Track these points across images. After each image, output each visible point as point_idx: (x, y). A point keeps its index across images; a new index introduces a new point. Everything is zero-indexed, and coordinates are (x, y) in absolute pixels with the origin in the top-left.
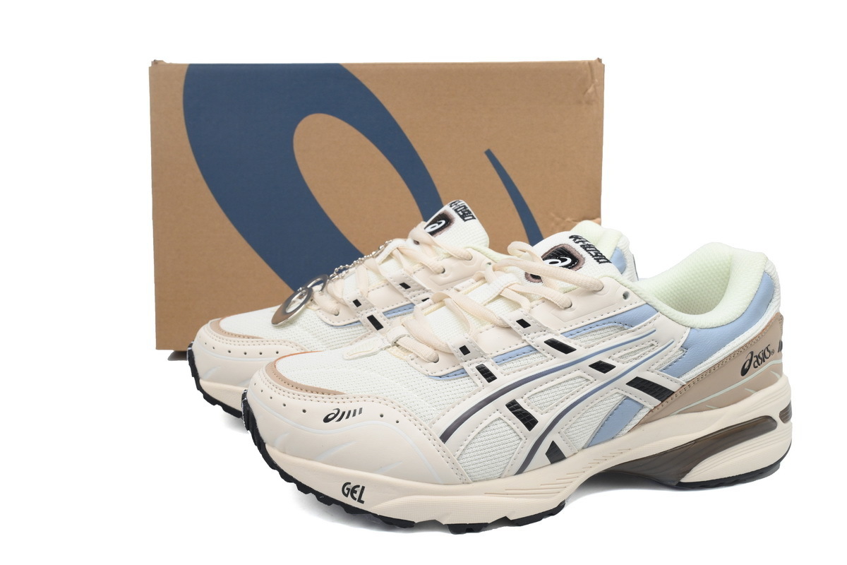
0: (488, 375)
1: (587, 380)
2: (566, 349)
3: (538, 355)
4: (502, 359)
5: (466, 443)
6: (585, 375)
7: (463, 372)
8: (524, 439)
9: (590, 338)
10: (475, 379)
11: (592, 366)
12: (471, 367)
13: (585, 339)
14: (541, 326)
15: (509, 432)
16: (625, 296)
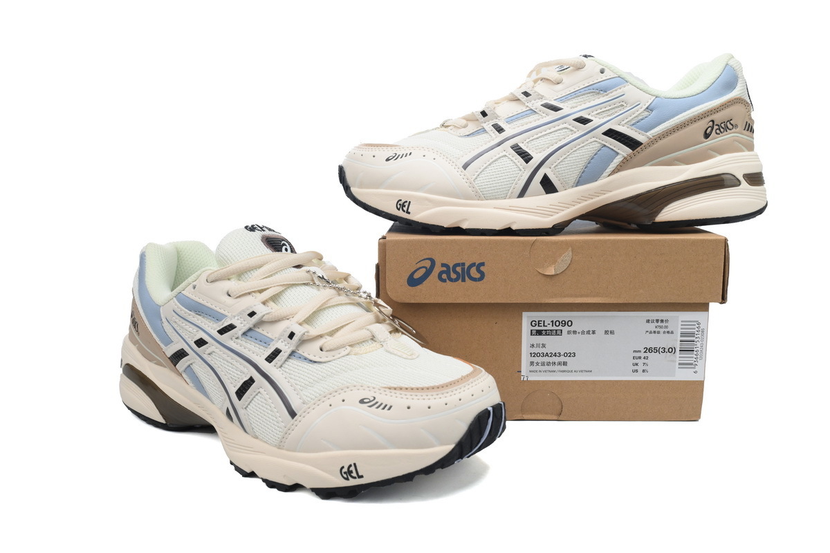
0: (500, 130)
1: (572, 130)
2: (556, 109)
3: (537, 115)
4: (511, 120)
5: (480, 170)
6: (570, 127)
7: (484, 131)
8: (523, 170)
9: (574, 101)
10: (491, 133)
11: (575, 120)
12: (488, 126)
13: (572, 102)
14: (539, 94)
15: (512, 164)
16: (602, 72)
